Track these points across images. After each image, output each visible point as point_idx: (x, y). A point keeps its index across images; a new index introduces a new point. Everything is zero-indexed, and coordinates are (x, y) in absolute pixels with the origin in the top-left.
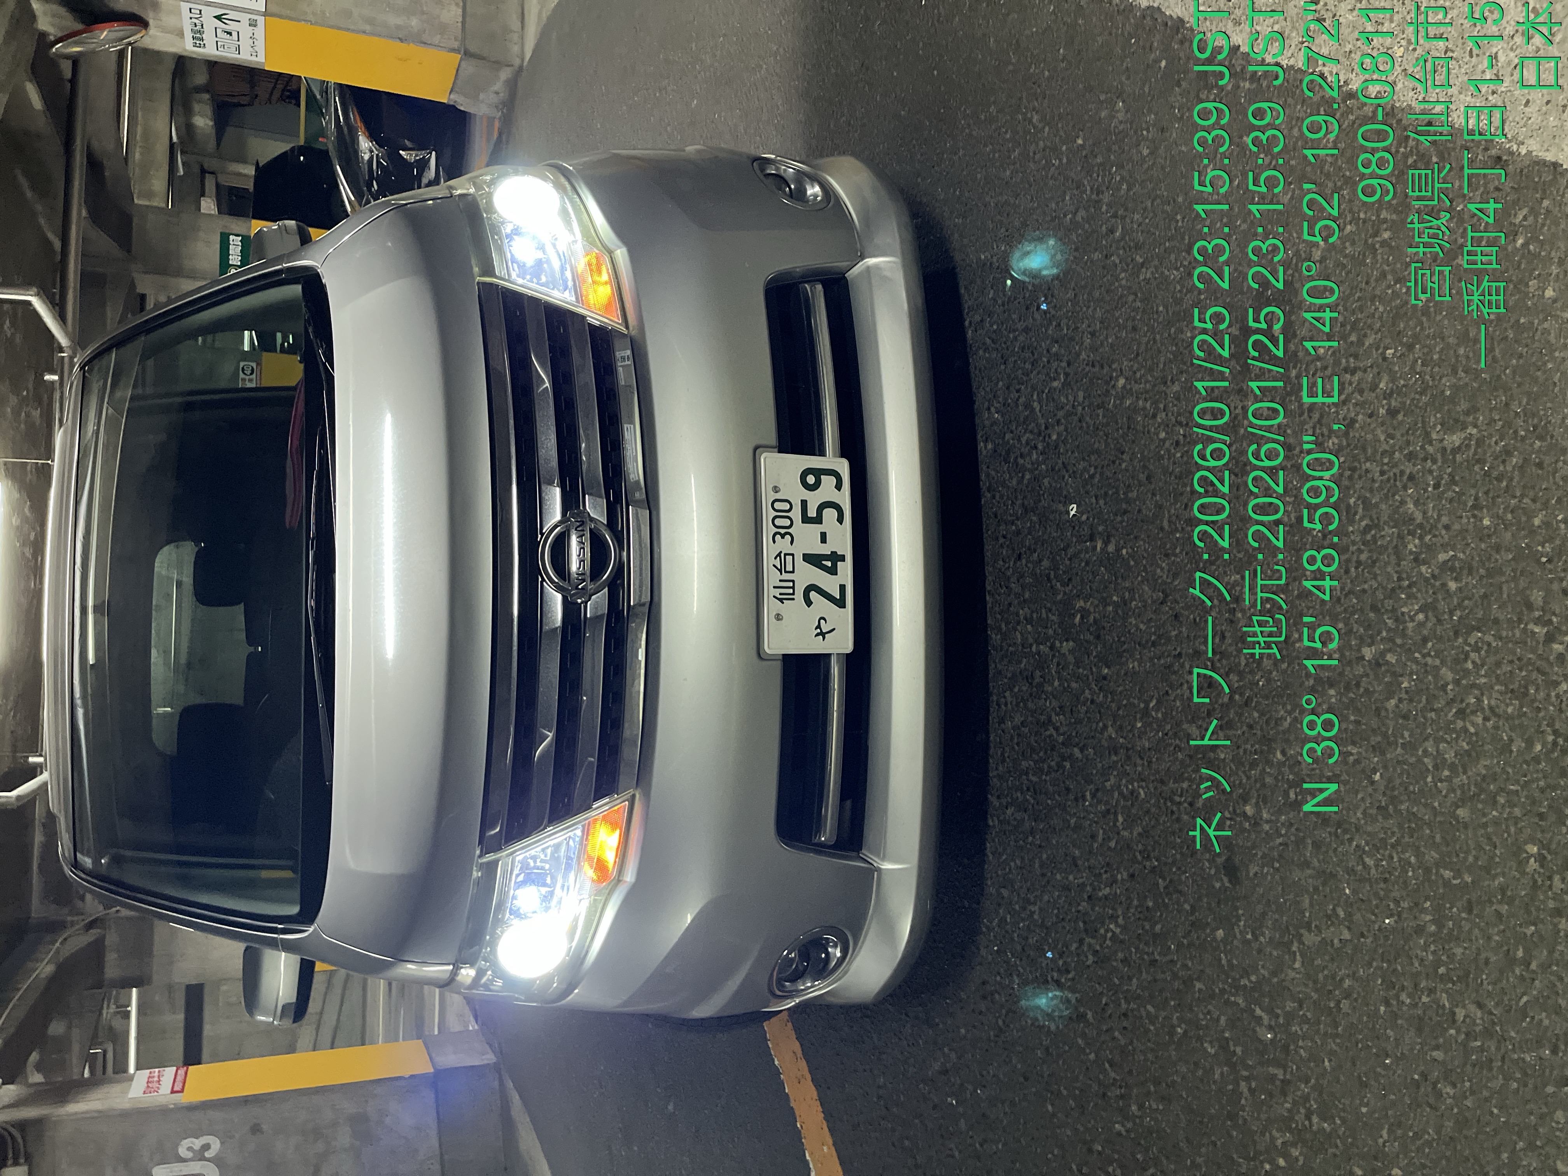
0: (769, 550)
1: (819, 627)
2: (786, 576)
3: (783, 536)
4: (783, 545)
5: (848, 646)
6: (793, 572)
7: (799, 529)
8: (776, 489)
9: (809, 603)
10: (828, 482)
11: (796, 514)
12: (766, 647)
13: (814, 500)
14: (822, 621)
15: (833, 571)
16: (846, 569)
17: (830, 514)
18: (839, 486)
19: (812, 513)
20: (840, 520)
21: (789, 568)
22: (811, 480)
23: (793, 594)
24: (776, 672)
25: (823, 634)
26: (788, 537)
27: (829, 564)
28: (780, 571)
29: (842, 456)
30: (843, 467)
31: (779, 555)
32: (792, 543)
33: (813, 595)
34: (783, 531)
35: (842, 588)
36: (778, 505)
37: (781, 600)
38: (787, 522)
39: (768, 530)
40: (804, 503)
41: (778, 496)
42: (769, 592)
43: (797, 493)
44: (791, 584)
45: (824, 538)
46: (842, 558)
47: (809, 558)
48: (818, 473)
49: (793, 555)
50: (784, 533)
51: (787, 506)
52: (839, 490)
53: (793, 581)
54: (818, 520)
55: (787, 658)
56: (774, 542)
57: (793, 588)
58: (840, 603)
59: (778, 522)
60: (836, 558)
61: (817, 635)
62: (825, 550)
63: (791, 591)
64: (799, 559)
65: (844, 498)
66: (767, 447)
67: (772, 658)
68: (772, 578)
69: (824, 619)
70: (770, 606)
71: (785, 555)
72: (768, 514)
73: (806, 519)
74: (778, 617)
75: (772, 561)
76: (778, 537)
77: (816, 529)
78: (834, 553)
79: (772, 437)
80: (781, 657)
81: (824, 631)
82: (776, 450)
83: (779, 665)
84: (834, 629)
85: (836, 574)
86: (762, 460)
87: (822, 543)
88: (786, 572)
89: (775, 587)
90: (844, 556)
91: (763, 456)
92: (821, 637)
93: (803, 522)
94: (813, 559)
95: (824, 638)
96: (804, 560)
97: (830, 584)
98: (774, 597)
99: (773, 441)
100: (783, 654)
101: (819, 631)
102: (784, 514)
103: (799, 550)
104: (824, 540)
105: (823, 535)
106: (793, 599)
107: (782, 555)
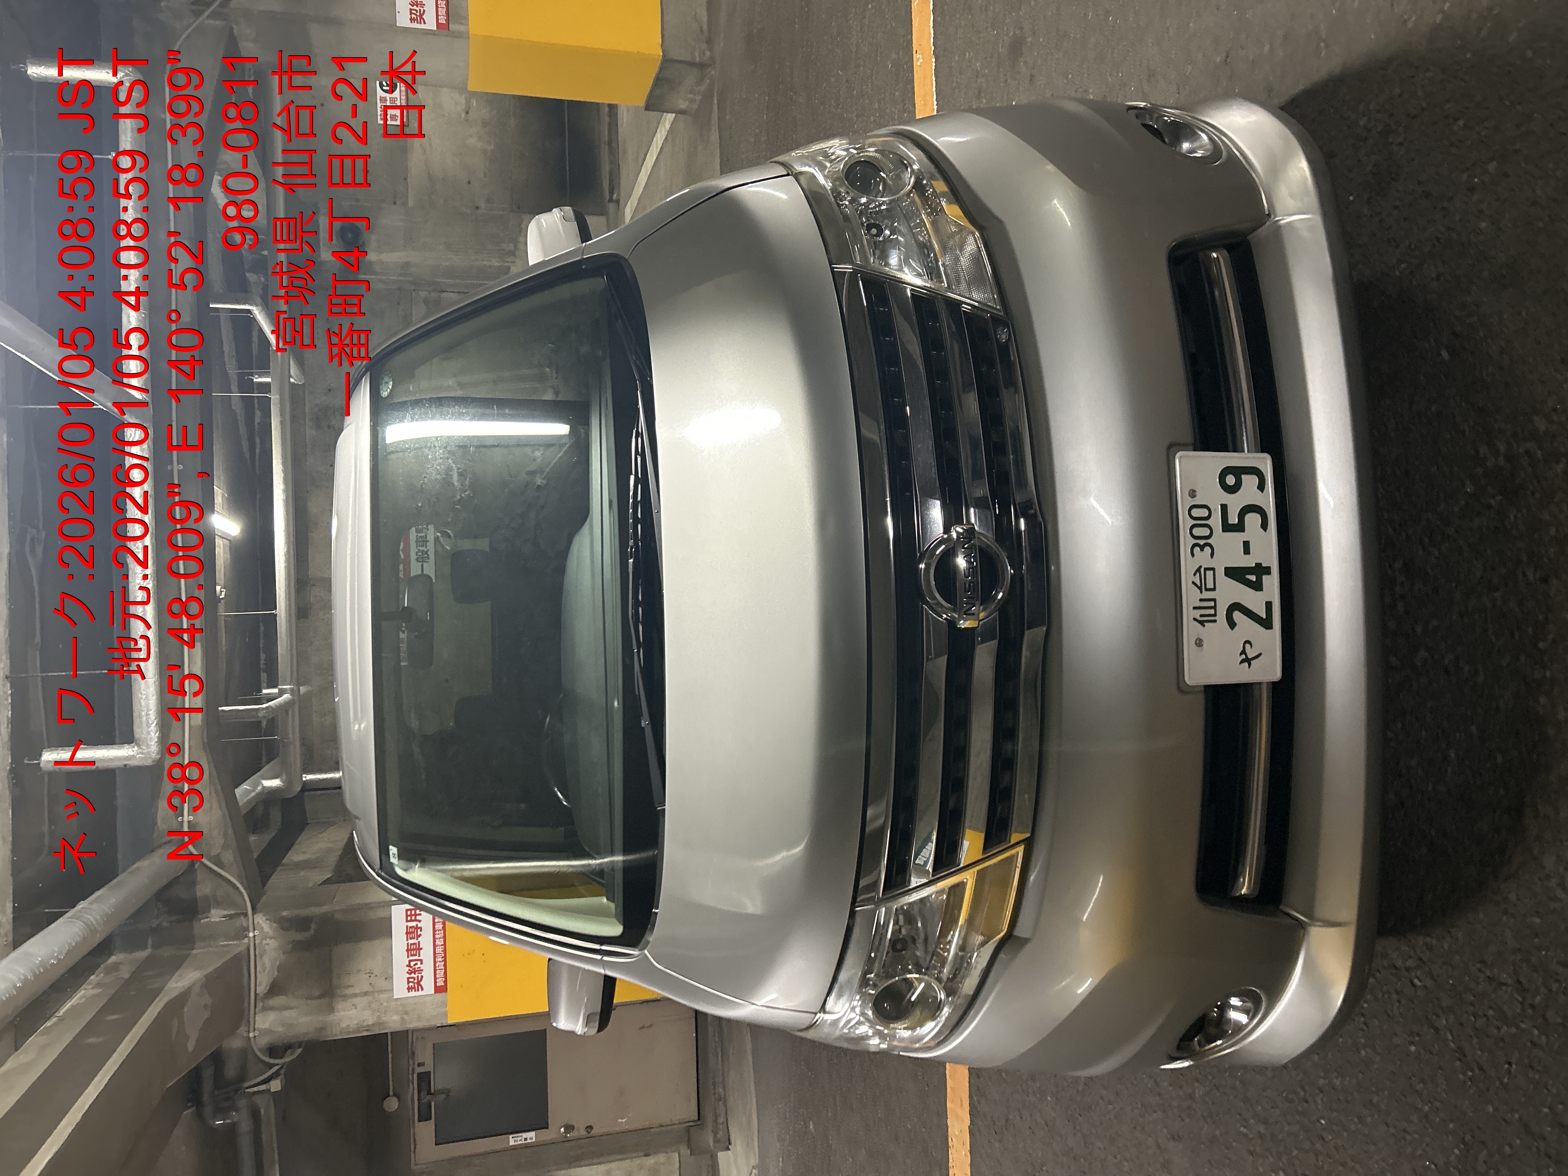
0: (1188, 565)
1: (1243, 652)
2: (1207, 595)
3: (1202, 548)
4: (1203, 558)
5: (1276, 674)
6: (1214, 589)
7: (1220, 539)
8: (1193, 494)
9: (1232, 624)
10: (1250, 482)
11: (1216, 521)
12: (1187, 679)
13: (1236, 502)
14: (1248, 646)
15: (1257, 586)
16: (1272, 583)
17: (1253, 520)
18: (1261, 487)
19: (1233, 519)
20: (1264, 526)
21: (1210, 585)
22: (1231, 480)
23: (1215, 615)
24: (1198, 706)
25: (1248, 661)
26: (1208, 550)
27: (1253, 578)
28: (1200, 588)
29: (1262, 452)
30: (1266, 463)
31: (1199, 570)
32: (1212, 555)
33: (1237, 615)
34: (1202, 542)
35: (1269, 605)
36: (1196, 513)
37: (1202, 623)
38: (1205, 532)
39: (1186, 542)
40: (1224, 508)
41: (1197, 501)
42: (1189, 614)
43: (1215, 497)
44: (1212, 604)
45: (1246, 548)
46: (1267, 571)
47: (1230, 572)
48: (1238, 472)
50: (1203, 544)
51: (1204, 513)
52: (1262, 491)
53: (1214, 600)
54: (1240, 527)
55: (1207, 690)
56: (1193, 555)
57: (1215, 608)
58: (1266, 623)
59: (1197, 532)
60: (1261, 570)
61: (1242, 661)
62: (1249, 562)
63: (1212, 612)
64: (1220, 572)
65: (1268, 500)
66: (1184, 447)
67: (1193, 690)
68: (1191, 596)
69: (1247, 642)
70: (1190, 629)
71: (1206, 569)
72: (1185, 523)
73: (1227, 527)
74: (1199, 643)
75: (1192, 578)
76: (1197, 550)
77: (1239, 538)
78: (1258, 565)
79: (1186, 432)
80: (1203, 688)
81: (1250, 657)
82: (1192, 448)
83: (1201, 698)
84: (1260, 655)
85: (1261, 590)
86: (1177, 462)
87: (1245, 553)
88: (1207, 590)
89: (1195, 608)
90: (1269, 568)
91: (1178, 455)
92: (1246, 664)
93: (1223, 531)
94: (1235, 573)
95: (1250, 665)
96: (1226, 575)
97: (1255, 601)
98: (1195, 619)
99: (1189, 438)
100: (1207, 687)
101: (1243, 656)
102: (1202, 522)
103: (1220, 564)
104: (1247, 551)
105: (1246, 545)
106: (1215, 621)
107: (1202, 570)
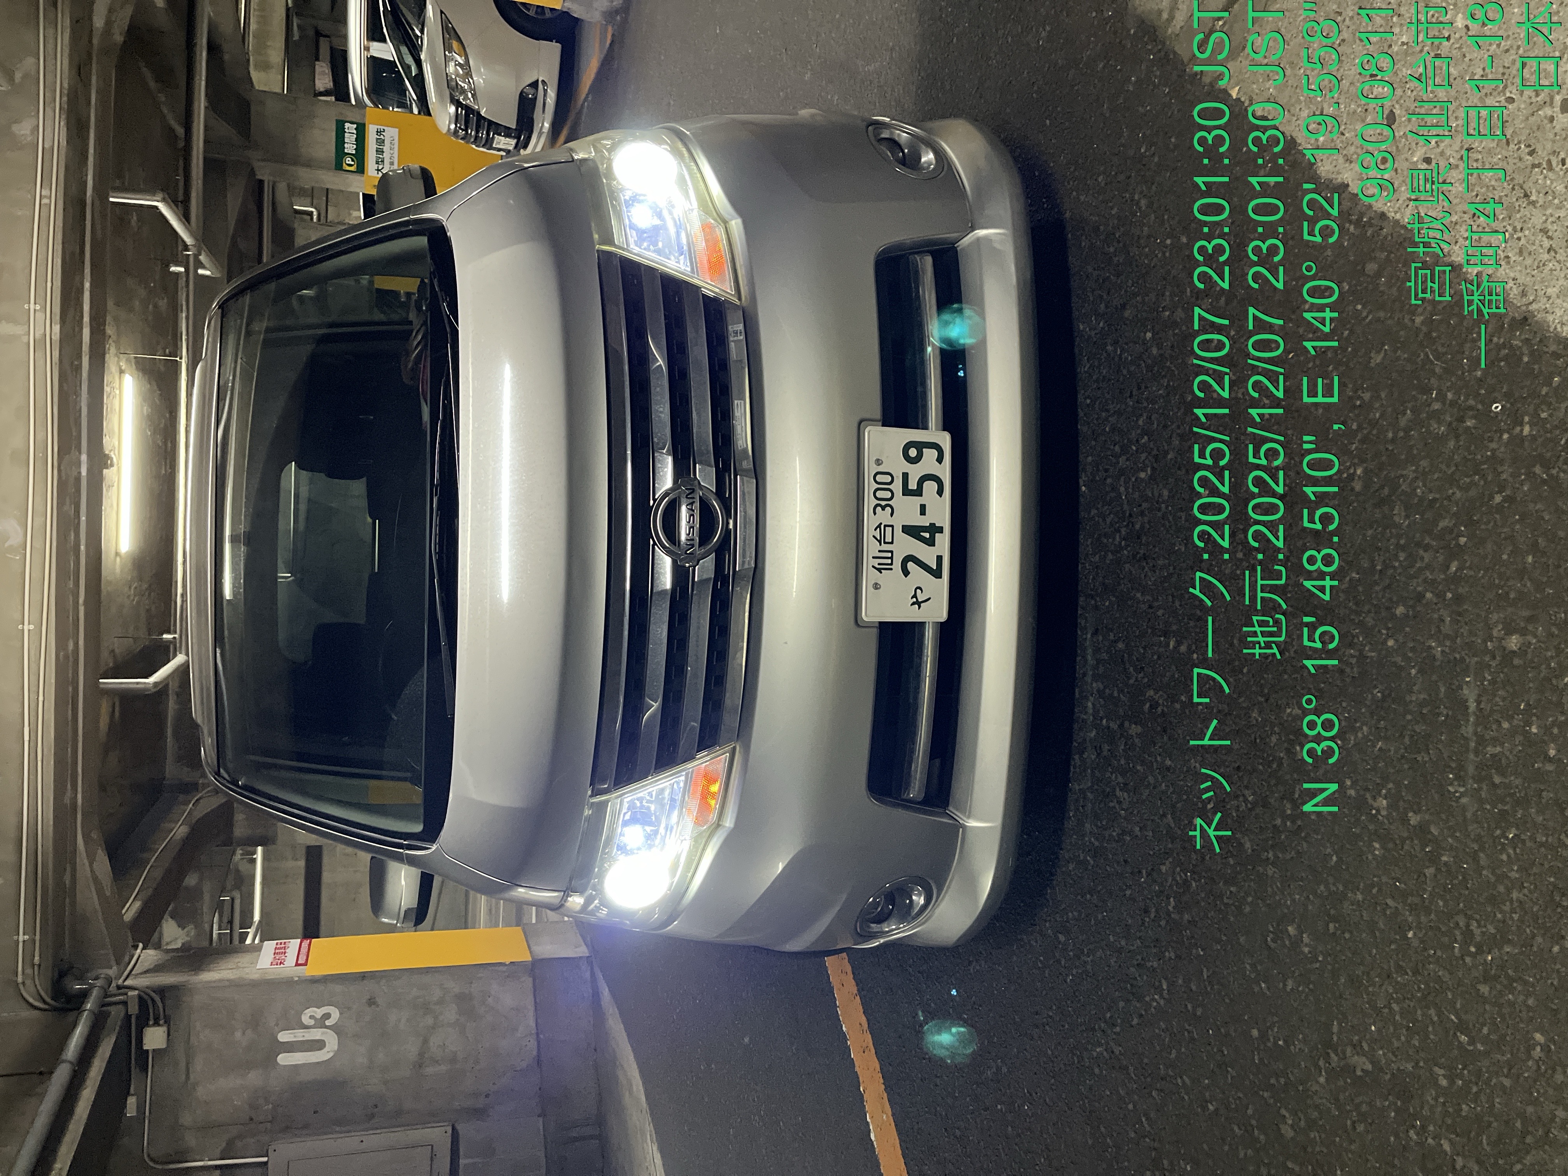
0: (870, 522)
1: (915, 596)
2: (885, 547)
3: (883, 508)
4: (883, 516)
5: (943, 615)
6: (892, 543)
7: (900, 501)
8: (878, 462)
9: (906, 573)
10: (930, 455)
11: (897, 486)
12: (863, 615)
13: (916, 472)
14: (918, 591)
15: (931, 542)
16: (944, 542)
17: (930, 487)
18: (940, 460)
19: (913, 485)
20: (940, 492)
21: (889, 539)
22: (913, 452)
23: (891, 564)
24: (872, 638)
25: (918, 603)
26: (888, 509)
27: (927, 535)
28: (880, 542)
29: (944, 430)
30: (945, 440)
31: (879, 526)
32: (892, 515)
33: (911, 565)
34: (883, 503)
35: (940, 559)
36: (879, 478)
37: (880, 570)
38: (889, 495)
39: (869, 502)
40: (905, 476)
41: (881, 469)
42: (868, 562)
43: (899, 465)
44: (889, 555)
46: (940, 530)
47: (907, 530)
48: (920, 446)
49: (892, 526)
50: (885, 505)
51: (889, 479)
52: (940, 464)
53: (892, 552)
54: (918, 492)
55: (883, 626)
56: (875, 513)
57: (891, 558)
58: (937, 574)
59: (880, 494)
60: (934, 529)
61: (913, 604)
62: (925, 522)
63: (889, 561)
64: (898, 530)
65: (945, 472)
66: (871, 421)
67: (869, 625)
68: (871, 548)
69: (920, 588)
70: (869, 575)
71: (885, 526)
72: (870, 486)
73: (906, 492)
74: (876, 586)
75: (872, 532)
76: (879, 509)
77: (917, 501)
78: (932, 525)
79: (876, 411)
80: (877, 625)
81: (920, 600)
82: (880, 423)
83: (875, 632)
84: (929, 599)
85: (934, 545)
86: (866, 434)
87: (921, 514)
88: (885, 543)
89: (873, 558)
90: (942, 528)
91: (867, 429)
92: (917, 606)
93: (903, 495)
94: (911, 531)
95: (919, 607)
96: (903, 531)
97: (929, 555)
98: (873, 567)
99: (878, 414)
100: (880, 623)
101: (914, 600)
102: (885, 487)
103: (899, 522)
104: (923, 511)
105: (923, 509)
106: (891, 569)
107: (882, 527)
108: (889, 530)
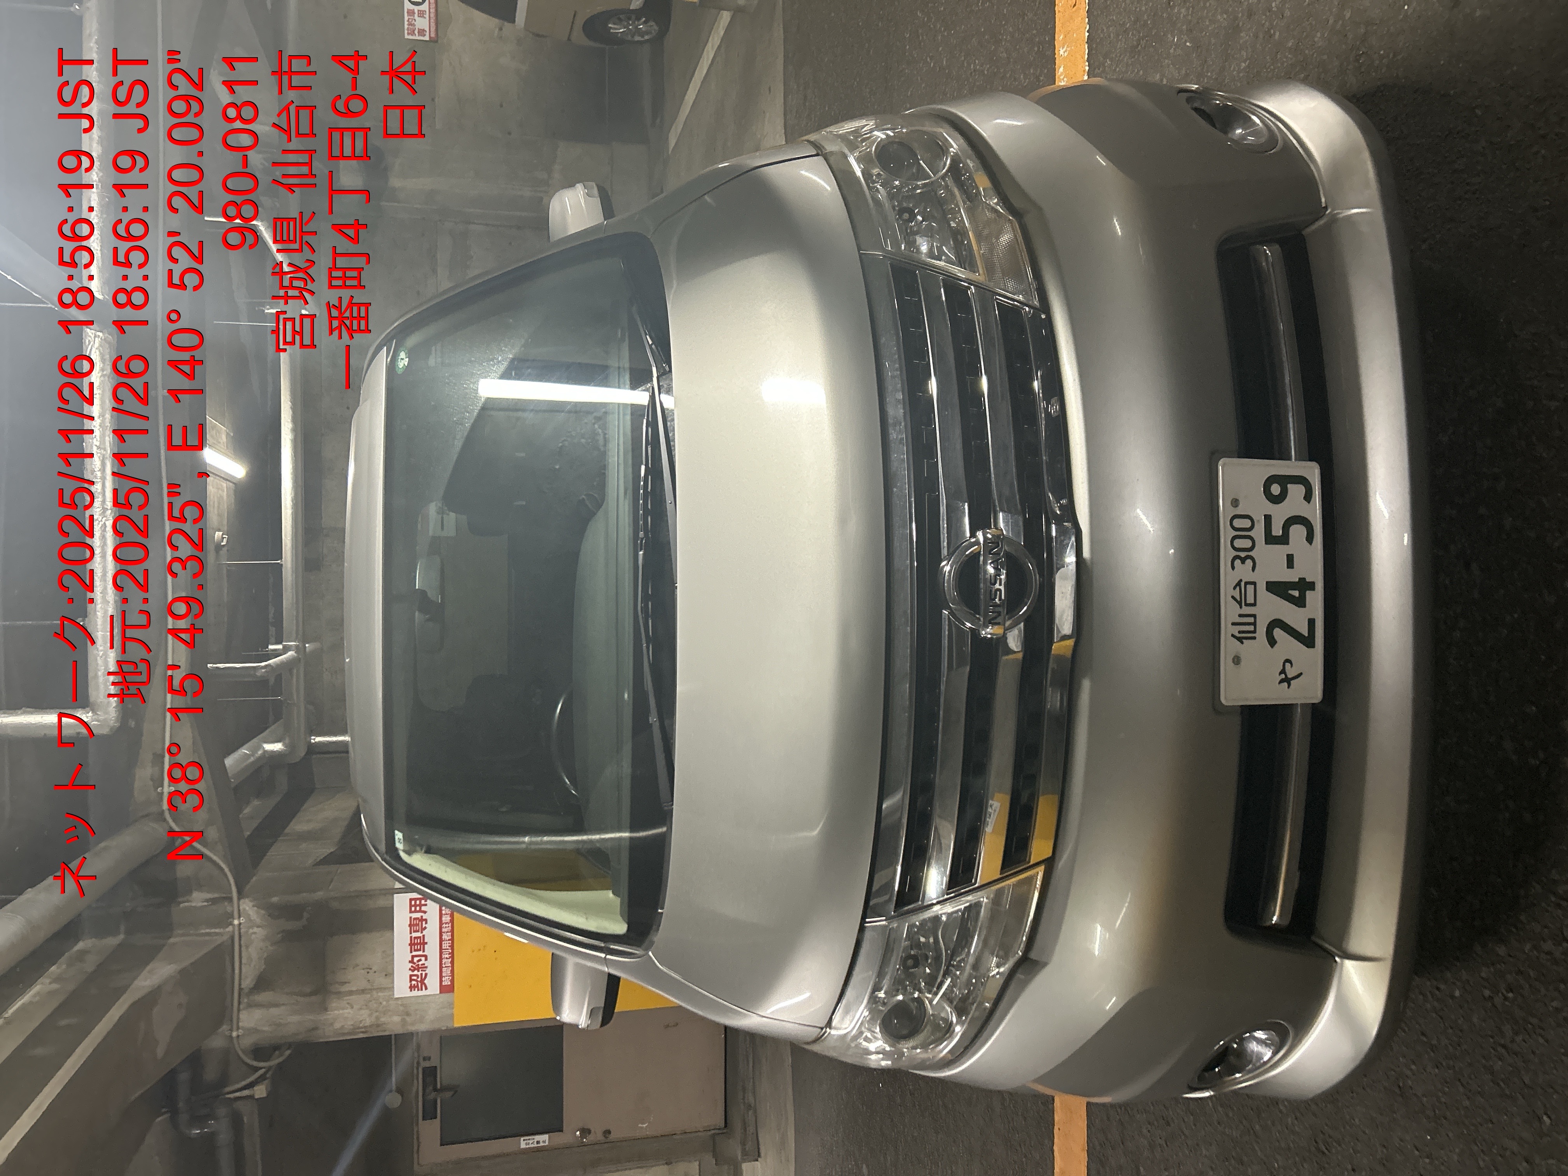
0: (1228, 578)
1: (1283, 671)
2: (1246, 610)
3: (1243, 561)
4: (1243, 571)
5: (1317, 695)
6: (1254, 605)
7: (1263, 551)
8: (1235, 503)
9: (1272, 642)
10: (1296, 491)
11: (1259, 533)
12: (1222, 698)
13: (1280, 513)
14: (1288, 665)
15: (1300, 602)
16: (1316, 600)
17: (1298, 532)
18: (1308, 497)
19: (1277, 531)
20: (1310, 539)
21: (1250, 600)
22: (1276, 489)
23: (1254, 632)
24: (1234, 728)
25: (1287, 680)
26: (1249, 562)
27: (1296, 593)
28: (1240, 603)
29: (1310, 460)
30: (1313, 472)
31: (1239, 584)
32: (1253, 569)
33: (1278, 633)
34: (1243, 554)
35: (1312, 623)
36: (1237, 523)
37: (1240, 640)
38: (1247, 544)
39: (1226, 553)
40: (1268, 518)
41: (1239, 511)
42: (1227, 630)
43: (1259, 506)
44: (1251, 620)
45: (1290, 560)
46: (1311, 586)
47: (1272, 587)
48: (1284, 481)
49: (1254, 584)
50: (1244, 556)
51: (1247, 523)
52: (1309, 503)
53: (1254, 616)
54: (1284, 540)
56: (1233, 568)
57: (1254, 624)
58: (1309, 642)
59: (1238, 543)
60: (1305, 585)
61: (1281, 681)
62: (1292, 576)
63: (1252, 628)
64: (1262, 587)
65: (1315, 512)
66: (1227, 452)
67: (1229, 711)
68: (1229, 611)
69: (1288, 661)
70: (1228, 646)
71: (1246, 583)
72: (1226, 534)
73: (1270, 539)
74: (1237, 660)
75: (1232, 592)
76: (1238, 562)
77: (1281, 551)
78: (1302, 580)
79: (1231, 438)
80: (1239, 709)
81: (1290, 676)
82: (1236, 454)
83: (1236, 720)
84: (1301, 674)
85: (1304, 606)
86: (1220, 469)
87: (1288, 568)
88: (1246, 605)
89: (1233, 624)
90: (1313, 583)
91: (1220, 462)
92: (1286, 684)
93: (1266, 543)
94: (1277, 588)
95: (1289, 686)
96: (1267, 590)
97: (1297, 618)
98: (1233, 635)
99: (1233, 445)
100: (1242, 706)
101: (1283, 676)
102: (1244, 533)
103: (1261, 578)
104: (1290, 563)
105: (1290, 558)
106: (1254, 638)
107: (1243, 584)
108: (1250, 588)
